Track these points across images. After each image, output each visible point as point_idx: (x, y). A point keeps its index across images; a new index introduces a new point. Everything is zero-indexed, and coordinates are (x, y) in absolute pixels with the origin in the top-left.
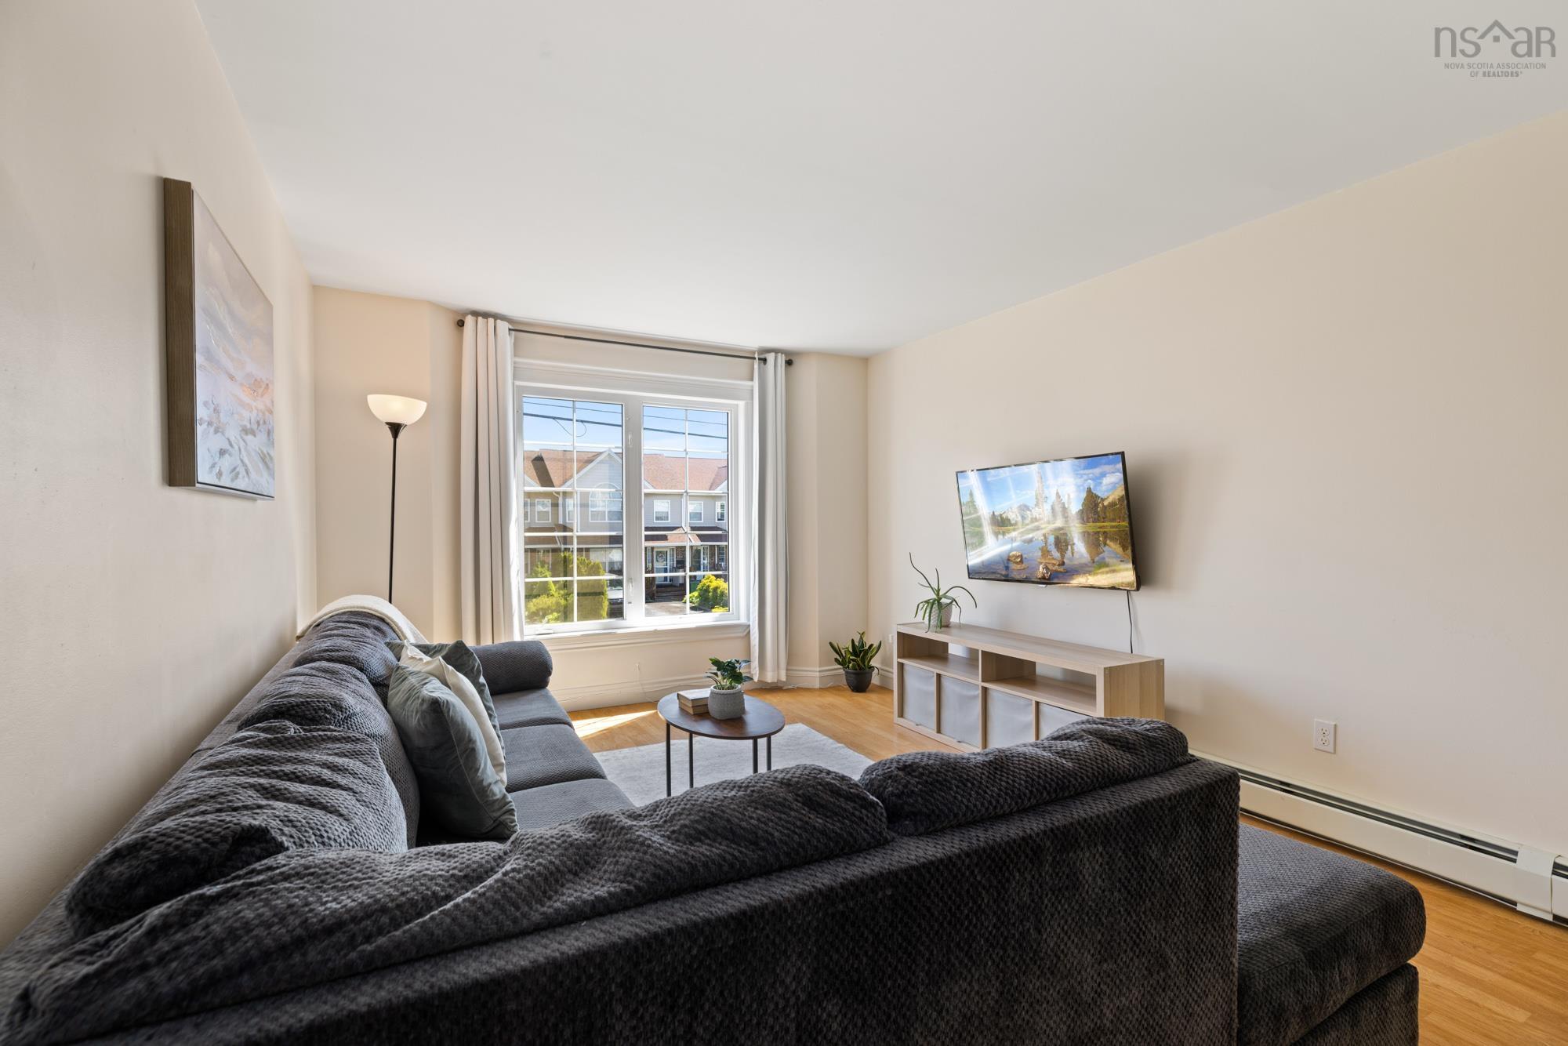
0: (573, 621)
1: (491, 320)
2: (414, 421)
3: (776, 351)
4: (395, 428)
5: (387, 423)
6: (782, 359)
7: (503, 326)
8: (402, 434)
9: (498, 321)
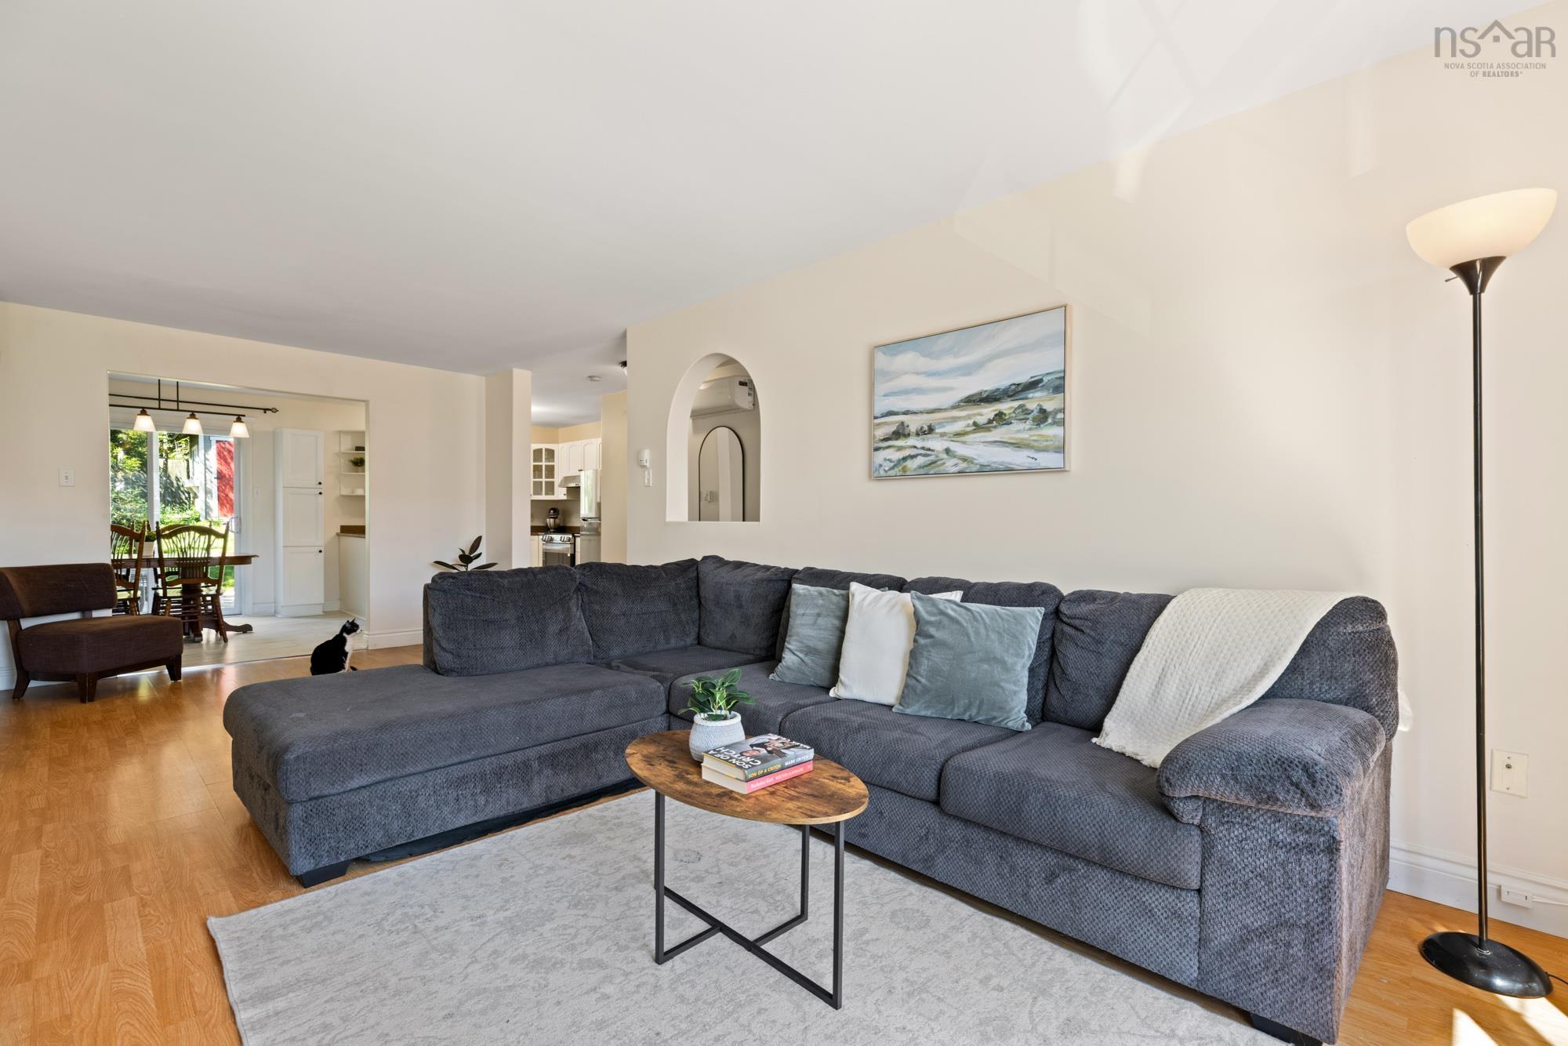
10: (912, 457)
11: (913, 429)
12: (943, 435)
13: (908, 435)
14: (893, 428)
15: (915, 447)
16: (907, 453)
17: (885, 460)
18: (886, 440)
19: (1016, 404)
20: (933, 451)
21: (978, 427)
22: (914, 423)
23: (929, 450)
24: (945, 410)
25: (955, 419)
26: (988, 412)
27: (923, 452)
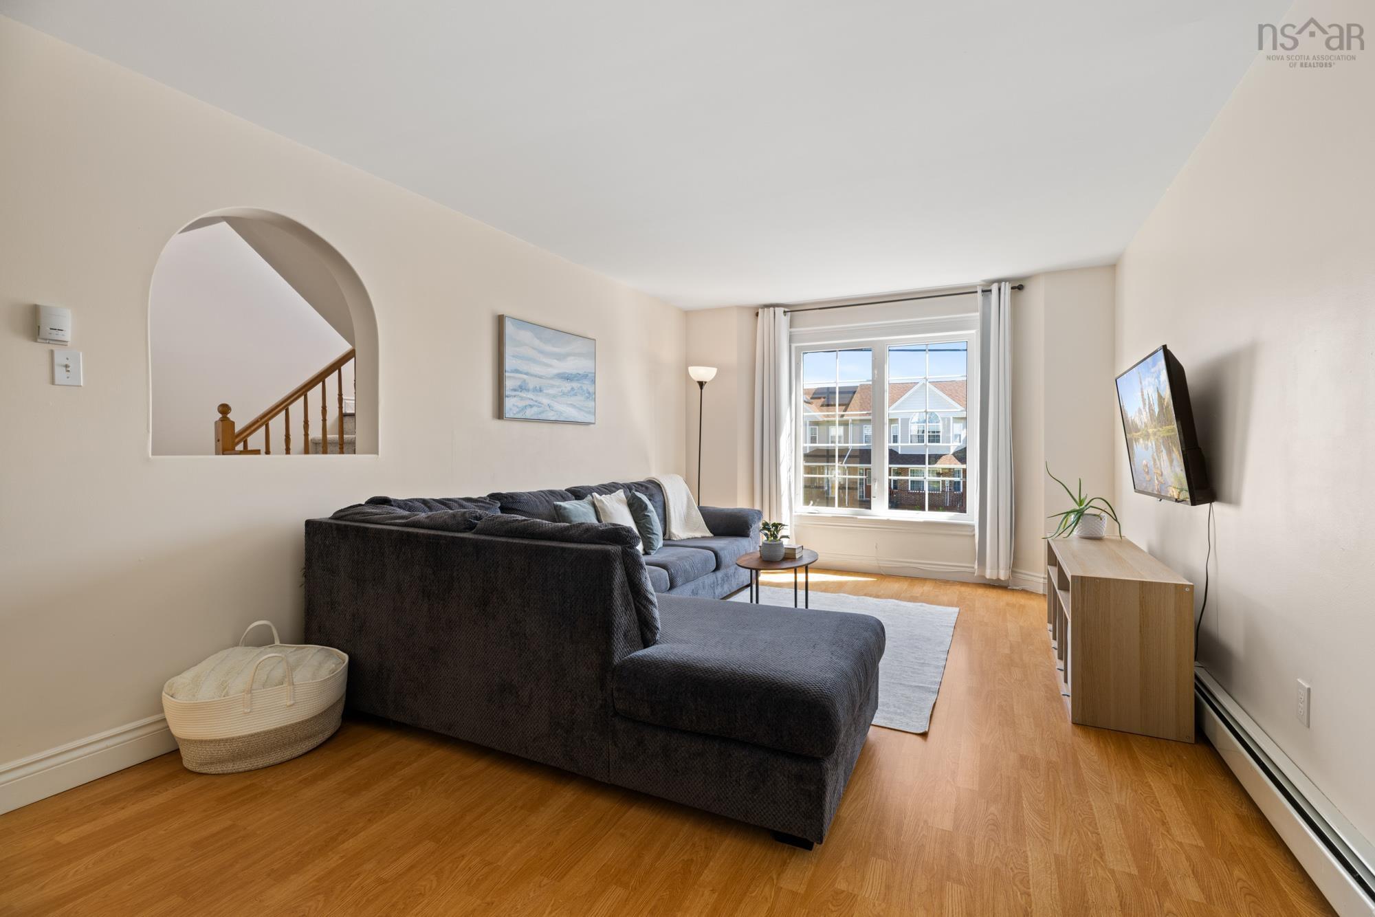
0: (834, 506)
1: (772, 309)
2: (712, 377)
3: (999, 281)
4: (701, 384)
5: (698, 382)
6: (1006, 289)
7: (780, 311)
8: (705, 387)
9: (776, 309)
10: (531, 406)
11: (531, 386)
12: (548, 395)
13: (528, 390)
14: (519, 383)
15: (532, 400)
16: (528, 402)
17: (514, 405)
18: (515, 390)
19: (579, 385)
20: (542, 404)
21: (564, 394)
22: (532, 383)
23: (540, 403)
24: (547, 378)
25: (552, 386)
26: (567, 386)
27: (536, 404)
